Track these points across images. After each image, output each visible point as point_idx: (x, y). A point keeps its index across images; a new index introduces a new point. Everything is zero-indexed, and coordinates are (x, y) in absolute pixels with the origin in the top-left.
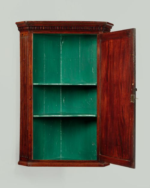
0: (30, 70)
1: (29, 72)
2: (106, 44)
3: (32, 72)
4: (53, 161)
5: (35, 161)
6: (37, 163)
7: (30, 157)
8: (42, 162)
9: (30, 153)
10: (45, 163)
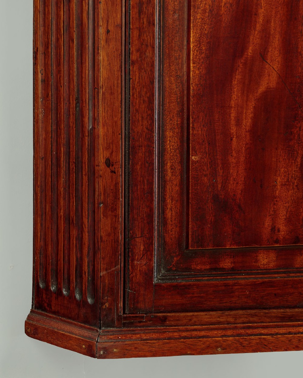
4: (252, 316)
5: (140, 322)
6: (154, 336)
7: (107, 299)
8: (185, 325)
9: (105, 273)
10: (203, 333)
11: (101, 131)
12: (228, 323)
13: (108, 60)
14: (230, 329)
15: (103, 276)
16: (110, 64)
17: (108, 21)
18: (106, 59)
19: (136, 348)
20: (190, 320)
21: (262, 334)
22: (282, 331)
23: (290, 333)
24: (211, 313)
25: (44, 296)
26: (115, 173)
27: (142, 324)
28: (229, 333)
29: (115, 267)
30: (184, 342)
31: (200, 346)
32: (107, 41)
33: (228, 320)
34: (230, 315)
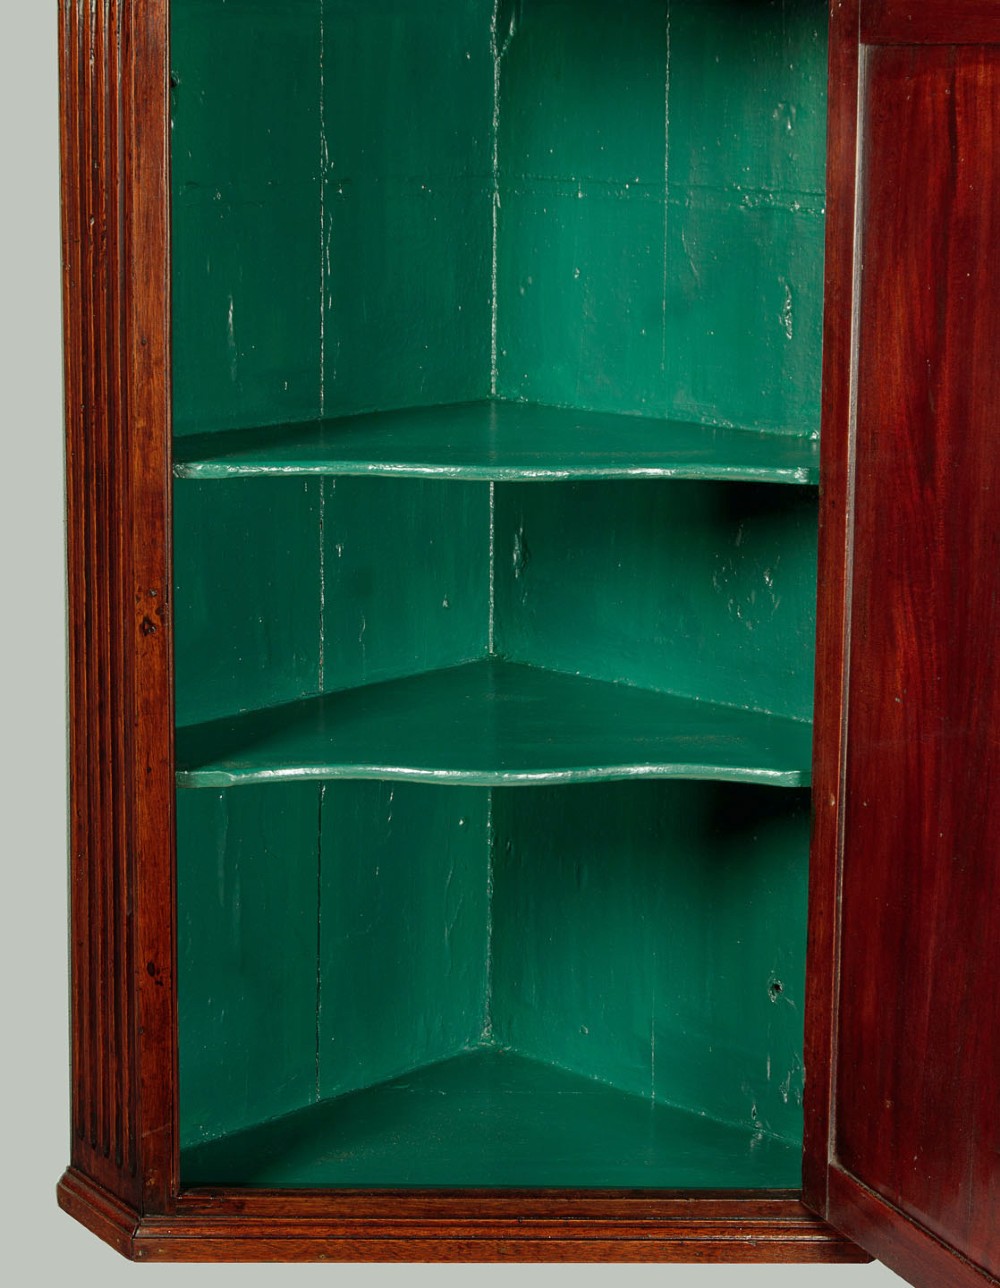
0: (145, 343)
1: (136, 356)
2: (917, 93)
3: (159, 362)
4: (380, 1206)
5: (204, 1208)
6: (222, 1232)
7: (153, 1173)
8: (272, 1217)
9: (148, 1133)
10: (298, 1231)
11: (140, 922)
12: (342, 1216)
13: (149, 814)
14: (342, 1225)
15: (146, 1138)
16: (152, 819)
17: (148, 754)
18: (146, 811)
19: (192, 1249)
20: (282, 1208)
21: (390, 1237)
22: (424, 1233)
23: (435, 1237)
24: (314, 1199)
25: (83, 1152)
26: (161, 984)
27: (207, 1211)
28: (340, 1231)
29: (164, 1124)
30: (267, 1244)
31: (292, 1249)
32: (148, 784)
33: (342, 1210)
34: (344, 1203)
